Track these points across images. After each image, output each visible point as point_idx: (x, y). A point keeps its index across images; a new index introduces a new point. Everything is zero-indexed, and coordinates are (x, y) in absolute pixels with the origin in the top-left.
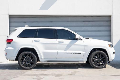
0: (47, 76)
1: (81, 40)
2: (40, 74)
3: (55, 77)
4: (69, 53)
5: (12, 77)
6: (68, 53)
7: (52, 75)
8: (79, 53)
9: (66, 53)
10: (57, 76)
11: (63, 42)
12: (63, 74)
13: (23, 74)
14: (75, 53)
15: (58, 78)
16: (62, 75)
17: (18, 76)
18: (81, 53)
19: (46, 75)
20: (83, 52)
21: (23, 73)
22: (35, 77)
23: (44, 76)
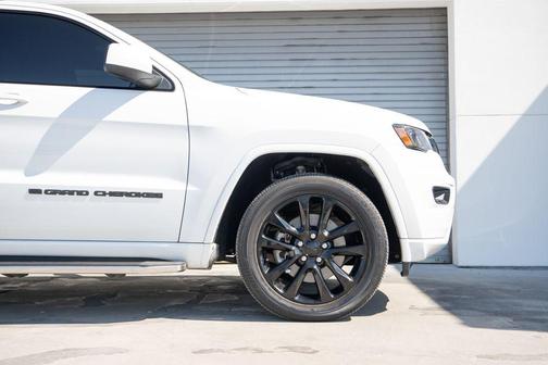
1: (173, 89)
4: (63, 193)
6: (54, 192)
8: (149, 195)
9: (38, 192)
11: (19, 103)
14: (112, 194)
18: (159, 196)
20: (181, 186)
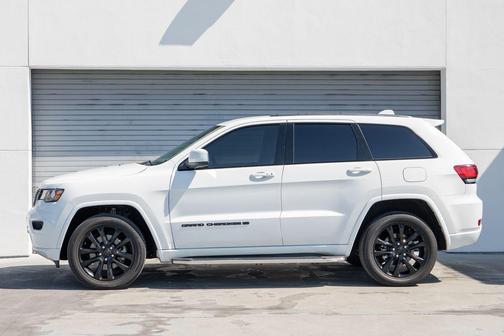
0: (183, 315)
2: (155, 306)
3: (216, 316)
5: (43, 316)
7: (204, 310)
10: (224, 311)
12: (248, 306)
13: (88, 304)
15: (228, 319)
16: (242, 310)
17: (68, 312)
19: (179, 310)
21: (85, 300)
22: (136, 315)
23: (173, 312)
